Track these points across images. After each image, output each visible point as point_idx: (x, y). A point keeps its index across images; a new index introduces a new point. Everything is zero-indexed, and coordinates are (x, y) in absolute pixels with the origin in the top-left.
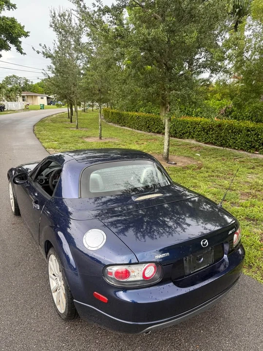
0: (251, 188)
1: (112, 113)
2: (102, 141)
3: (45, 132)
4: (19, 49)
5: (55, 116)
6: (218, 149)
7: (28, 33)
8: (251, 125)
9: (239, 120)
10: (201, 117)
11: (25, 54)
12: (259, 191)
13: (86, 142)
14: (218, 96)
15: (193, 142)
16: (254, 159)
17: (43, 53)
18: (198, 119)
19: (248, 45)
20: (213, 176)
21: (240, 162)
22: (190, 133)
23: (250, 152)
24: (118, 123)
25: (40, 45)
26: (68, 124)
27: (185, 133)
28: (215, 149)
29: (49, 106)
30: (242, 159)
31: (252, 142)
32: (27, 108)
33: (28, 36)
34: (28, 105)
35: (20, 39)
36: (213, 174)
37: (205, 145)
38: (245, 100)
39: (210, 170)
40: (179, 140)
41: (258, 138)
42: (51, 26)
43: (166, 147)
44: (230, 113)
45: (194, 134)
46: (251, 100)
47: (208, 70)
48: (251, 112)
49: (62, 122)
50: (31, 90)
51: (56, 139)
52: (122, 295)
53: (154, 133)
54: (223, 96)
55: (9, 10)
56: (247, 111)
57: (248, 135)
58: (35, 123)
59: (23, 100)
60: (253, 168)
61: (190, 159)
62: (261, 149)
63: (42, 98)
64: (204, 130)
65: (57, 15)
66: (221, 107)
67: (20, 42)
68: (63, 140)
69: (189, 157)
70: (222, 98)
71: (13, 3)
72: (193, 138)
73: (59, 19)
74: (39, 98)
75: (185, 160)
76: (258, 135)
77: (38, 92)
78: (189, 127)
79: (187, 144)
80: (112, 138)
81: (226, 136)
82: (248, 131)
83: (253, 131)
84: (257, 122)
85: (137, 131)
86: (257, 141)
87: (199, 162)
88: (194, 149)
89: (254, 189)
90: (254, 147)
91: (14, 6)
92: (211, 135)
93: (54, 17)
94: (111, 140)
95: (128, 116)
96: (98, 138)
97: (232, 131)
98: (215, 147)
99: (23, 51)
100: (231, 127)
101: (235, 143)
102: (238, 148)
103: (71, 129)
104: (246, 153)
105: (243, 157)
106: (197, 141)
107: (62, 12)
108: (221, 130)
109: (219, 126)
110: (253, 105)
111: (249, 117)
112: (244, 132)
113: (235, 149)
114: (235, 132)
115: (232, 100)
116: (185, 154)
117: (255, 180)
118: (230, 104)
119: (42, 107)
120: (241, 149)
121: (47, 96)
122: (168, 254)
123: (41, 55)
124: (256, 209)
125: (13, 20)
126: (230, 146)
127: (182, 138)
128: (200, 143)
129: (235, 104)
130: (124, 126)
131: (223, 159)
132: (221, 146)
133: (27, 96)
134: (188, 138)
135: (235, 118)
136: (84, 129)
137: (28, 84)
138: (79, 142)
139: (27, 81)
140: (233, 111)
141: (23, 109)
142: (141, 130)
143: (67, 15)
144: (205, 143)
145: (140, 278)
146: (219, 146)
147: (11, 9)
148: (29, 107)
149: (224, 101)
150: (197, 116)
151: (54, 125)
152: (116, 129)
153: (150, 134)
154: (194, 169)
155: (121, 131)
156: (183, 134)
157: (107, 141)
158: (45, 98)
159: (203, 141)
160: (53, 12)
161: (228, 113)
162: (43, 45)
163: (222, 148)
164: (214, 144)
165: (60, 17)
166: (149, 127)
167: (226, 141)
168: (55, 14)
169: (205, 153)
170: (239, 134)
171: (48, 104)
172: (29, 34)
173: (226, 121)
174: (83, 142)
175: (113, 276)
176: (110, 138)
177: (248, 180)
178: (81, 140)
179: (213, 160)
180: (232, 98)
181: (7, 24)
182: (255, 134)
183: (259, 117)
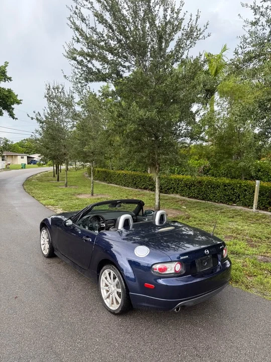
0: (233, 232)
1: (98, 171)
2: (94, 197)
3: (36, 191)
4: (12, 115)
5: (39, 175)
6: (200, 202)
7: (20, 100)
8: (227, 181)
9: (216, 177)
10: (183, 175)
11: (17, 119)
12: (239, 234)
13: (80, 199)
14: (196, 157)
15: (178, 196)
16: (233, 210)
17: (37, 119)
18: (181, 177)
19: (218, 117)
20: (201, 224)
21: (221, 212)
22: (174, 188)
23: (229, 204)
24: (104, 180)
25: (34, 112)
26: (55, 182)
27: (170, 189)
28: (198, 202)
29: (29, 165)
30: (222, 210)
31: (229, 195)
32: (8, 168)
33: (21, 103)
34: (9, 164)
35: (12, 106)
36: (200, 222)
37: (189, 199)
38: (220, 160)
39: (197, 220)
40: (165, 195)
41: (234, 191)
42: (46, 97)
43: (157, 201)
44: (208, 171)
45: (178, 190)
46: (225, 160)
47: (189, 139)
48: (225, 170)
49: (48, 181)
50: (11, 150)
51: (50, 197)
52: (161, 281)
53: (141, 189)
54: (201, 156)
55: (5, 82)
56: (222, 169)
57: (225, 190)
58: (22, 182)
59: (3, 160)
60: (233, 217)
61: (178, 211)
62: (238, 201)
63: (22, 158)
64: (186, 186)
65: (51, 87)
66: (200, 166)
67: (13, 109)
68: (57, 198)
69: (177, 209)
70: (199, 159)
71: (9, 77)
72: (177, 193)
73: (53, 91)
74: (19, 157)
75: (174, 212)
76: (234, 189)
77: (18, 151)
78: (173, 184)
79: (173, 199)
80: (103, 194)
81: (206, 191)
82: (225, 186)
83: (229, 186)
84: (232, 178)
85: (124, 187)
86: (233, 194)
87: (186, 213)
88: (180, 203)
89: (235, 233)
90: (231, 200)
91: (10, 79)
92: (194, 190)
93: (49, 89)
94: (103, 196)
95: (115, 174)
96: (90, 195)
97: (211, 186)
98: (198, 201)
99: (15, 117)
100: (210, 183)
101: (214, 196)
102: (218, 201)
103: (60, 187)
104: (225, 205)
105: (223, 209)
106: (181, 195)
107: (56, 86)
108: (202, 186)
109: (200, 182)
110: (227, 164)
111: (225, 174)
112: (222, 187)
113: (215, 202)
114: (214, 187)
115: (208, 160)
116: (173, 207)
117: (235, 226)
118: (207, 163)
119: (24, 167)
120: (221, 202)
121: (28, 155)
122: (187, 256)
123: (35, 121)
124: (238, 247)
125: (9, 91)
126: (211, 200)
127: (167, 193)
128: (184, 198)
129: (212, 164)
130: (111, 183)
131: (207, 211)
132: (203, 199)
133: (7, 156)
134: (173, 193)
135: (213, 175)
136: (74, 187)
137: (8, 144)
138: (73, 198)
139: (7, 141)
140: (210, 169)
141: (4, 169)
142: (128, 187)
143: (61, 88)
144: (189, 197)
145: (173, 271)
146: (201, 200)
147: (7, 81)
148: (9, 166)
149: (202, 161)
150: (179, 174)
151: (43, 184)
152: (104, 186)
153: (137, 190)
154: (183, 219)
155: (109, 187)
156: (168, 189)
157: (99, 197)
158: (26, 158)
159: (187, 196)
160: (48, 85)
161: (206, 171)
162: (37, 112)
163: (204, 201)
164: (196, 198)
165: (54, 89)
166: (135, 184)
167: (207, 195)
168: (49, 87)
169: (190, 206)
170: (217, 189)
171: (28, 163)
172: (21, 102)
173: (205, 178)
174: (78, 199)
175: (157, 271)
176: (100, 194)
177: (230, 226)
178: (75, 197)
179: (197, 211)
180: (208, 159)
181: (4, 94)
182: (231, 189)
183: (233, 174)
